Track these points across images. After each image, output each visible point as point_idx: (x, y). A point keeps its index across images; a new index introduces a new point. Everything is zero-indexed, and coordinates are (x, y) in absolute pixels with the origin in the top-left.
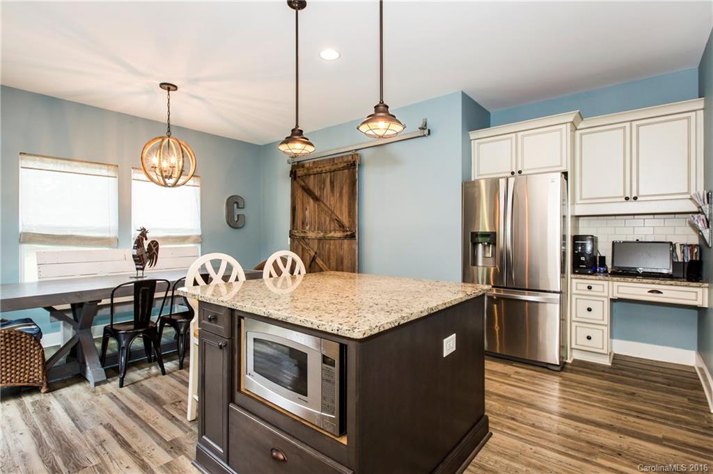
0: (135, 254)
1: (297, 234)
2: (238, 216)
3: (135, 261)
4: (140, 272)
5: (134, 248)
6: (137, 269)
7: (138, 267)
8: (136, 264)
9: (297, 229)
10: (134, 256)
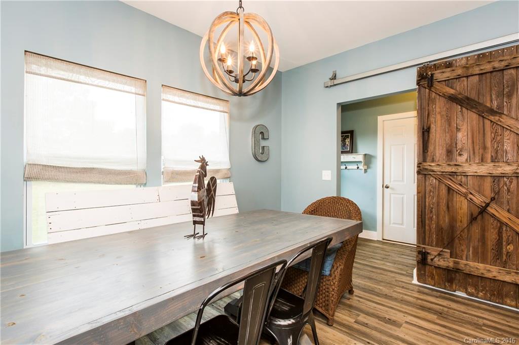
0: (196, 199)
1: (435, 169)
2: (263, 147)
3: (194, 210)
4: (199, 228)
5: (193, 191)
6: (195, 223)
7: (197, 219)
8: (194, 216)
9: (433, 161)
10: (193, 203)
